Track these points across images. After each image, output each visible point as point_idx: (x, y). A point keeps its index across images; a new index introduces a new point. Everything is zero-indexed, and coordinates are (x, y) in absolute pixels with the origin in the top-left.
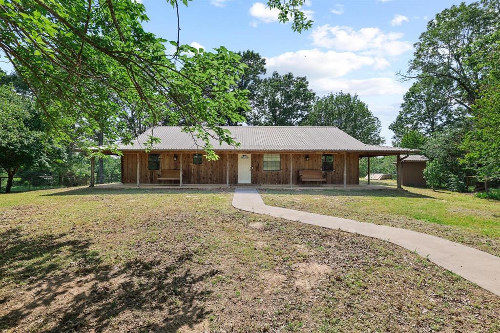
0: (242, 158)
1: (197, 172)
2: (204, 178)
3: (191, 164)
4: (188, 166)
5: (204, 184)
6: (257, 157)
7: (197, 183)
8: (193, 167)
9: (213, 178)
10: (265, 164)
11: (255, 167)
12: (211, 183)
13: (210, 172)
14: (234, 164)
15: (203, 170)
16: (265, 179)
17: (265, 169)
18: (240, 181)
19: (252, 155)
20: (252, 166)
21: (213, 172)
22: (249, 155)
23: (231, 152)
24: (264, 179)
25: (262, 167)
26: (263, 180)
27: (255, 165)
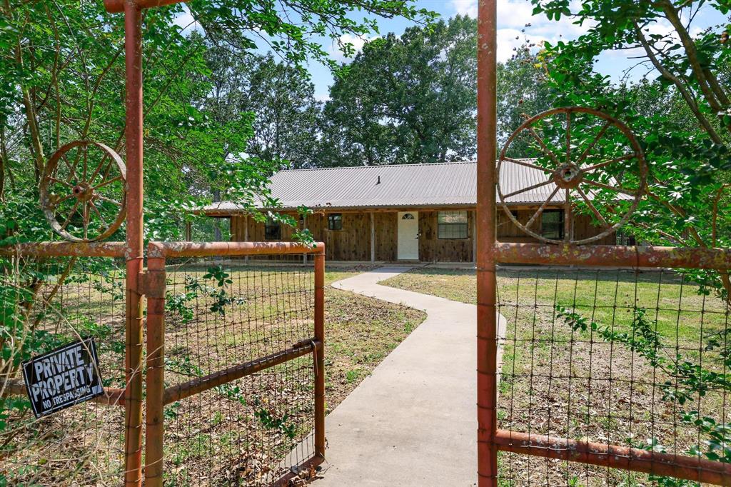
0: (403, 218)
1: (335, 241)
2: (345, 252)
3: (326, 230)
4: (322, 233)
5: (345, 260)
6: (428, 215)
7: (335, 260)
8: (328, 233)
9: (358, 252)
10: (442, 228)
11: (424, 234)
12: (356, 259)
13: (354, 242)
14: (390, 228)
15: (344, 240)
16: (442, 252)
17: (442, 236)
18: (400, 257)
19: (419, 213)
20: (421, 231)
21: (358, 242)
22: (415, 214)
23: (377, 209)
24: (440, 253)
25: (436, 232)
26: (439, 255)
27: (426, 229)
